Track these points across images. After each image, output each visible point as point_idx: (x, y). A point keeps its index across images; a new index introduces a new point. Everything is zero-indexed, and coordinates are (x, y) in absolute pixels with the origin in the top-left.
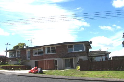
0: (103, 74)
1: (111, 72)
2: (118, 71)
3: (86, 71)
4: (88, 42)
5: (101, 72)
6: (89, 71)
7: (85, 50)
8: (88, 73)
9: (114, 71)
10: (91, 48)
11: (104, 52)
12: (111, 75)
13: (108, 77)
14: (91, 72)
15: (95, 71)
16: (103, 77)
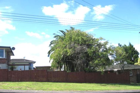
0: (21, 86)
1: (31, 83)
2: (38, 83)
3: (2, 82)
4: (10, 47)
5: (19, 83)
6: (5, 82)
7: (4, 57)
8: (4, 85)
9: (34, 83)
10: (14, 55)
11: (29, 61)
12: (29, 86)
13: (25, 89)
14: (8, 83)
15: (12, 82)
16: (20, 89)
